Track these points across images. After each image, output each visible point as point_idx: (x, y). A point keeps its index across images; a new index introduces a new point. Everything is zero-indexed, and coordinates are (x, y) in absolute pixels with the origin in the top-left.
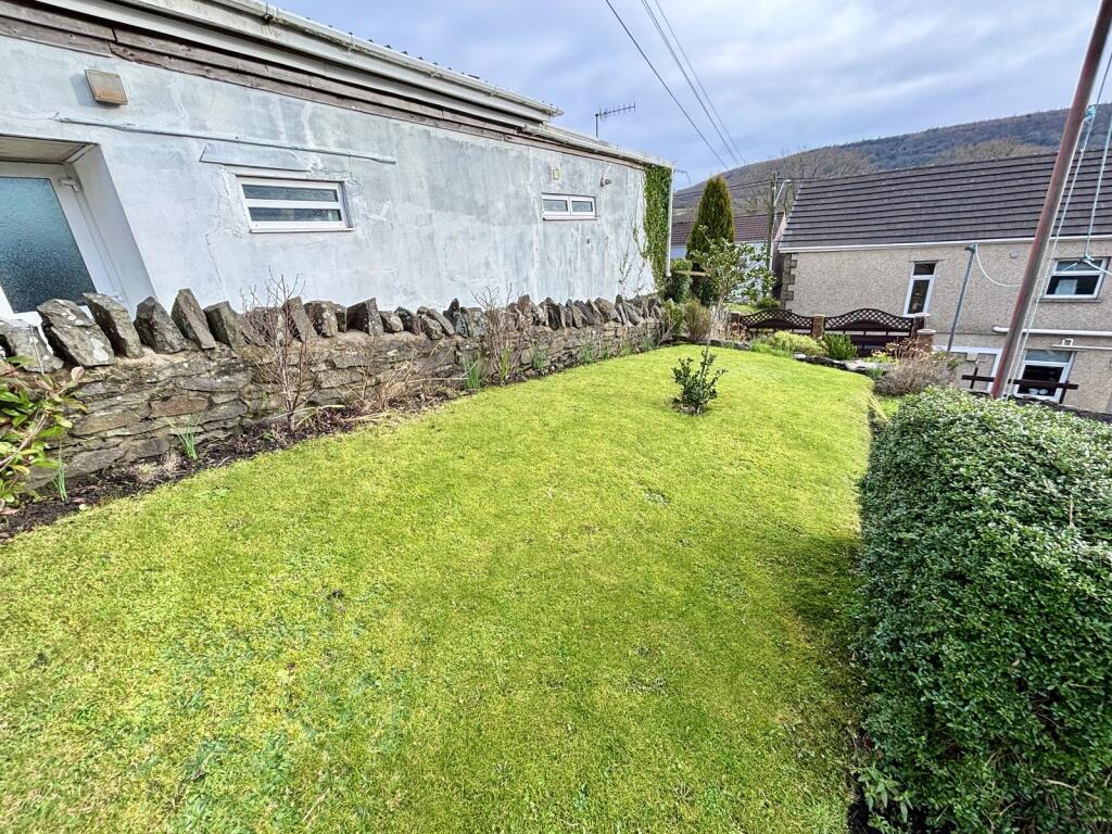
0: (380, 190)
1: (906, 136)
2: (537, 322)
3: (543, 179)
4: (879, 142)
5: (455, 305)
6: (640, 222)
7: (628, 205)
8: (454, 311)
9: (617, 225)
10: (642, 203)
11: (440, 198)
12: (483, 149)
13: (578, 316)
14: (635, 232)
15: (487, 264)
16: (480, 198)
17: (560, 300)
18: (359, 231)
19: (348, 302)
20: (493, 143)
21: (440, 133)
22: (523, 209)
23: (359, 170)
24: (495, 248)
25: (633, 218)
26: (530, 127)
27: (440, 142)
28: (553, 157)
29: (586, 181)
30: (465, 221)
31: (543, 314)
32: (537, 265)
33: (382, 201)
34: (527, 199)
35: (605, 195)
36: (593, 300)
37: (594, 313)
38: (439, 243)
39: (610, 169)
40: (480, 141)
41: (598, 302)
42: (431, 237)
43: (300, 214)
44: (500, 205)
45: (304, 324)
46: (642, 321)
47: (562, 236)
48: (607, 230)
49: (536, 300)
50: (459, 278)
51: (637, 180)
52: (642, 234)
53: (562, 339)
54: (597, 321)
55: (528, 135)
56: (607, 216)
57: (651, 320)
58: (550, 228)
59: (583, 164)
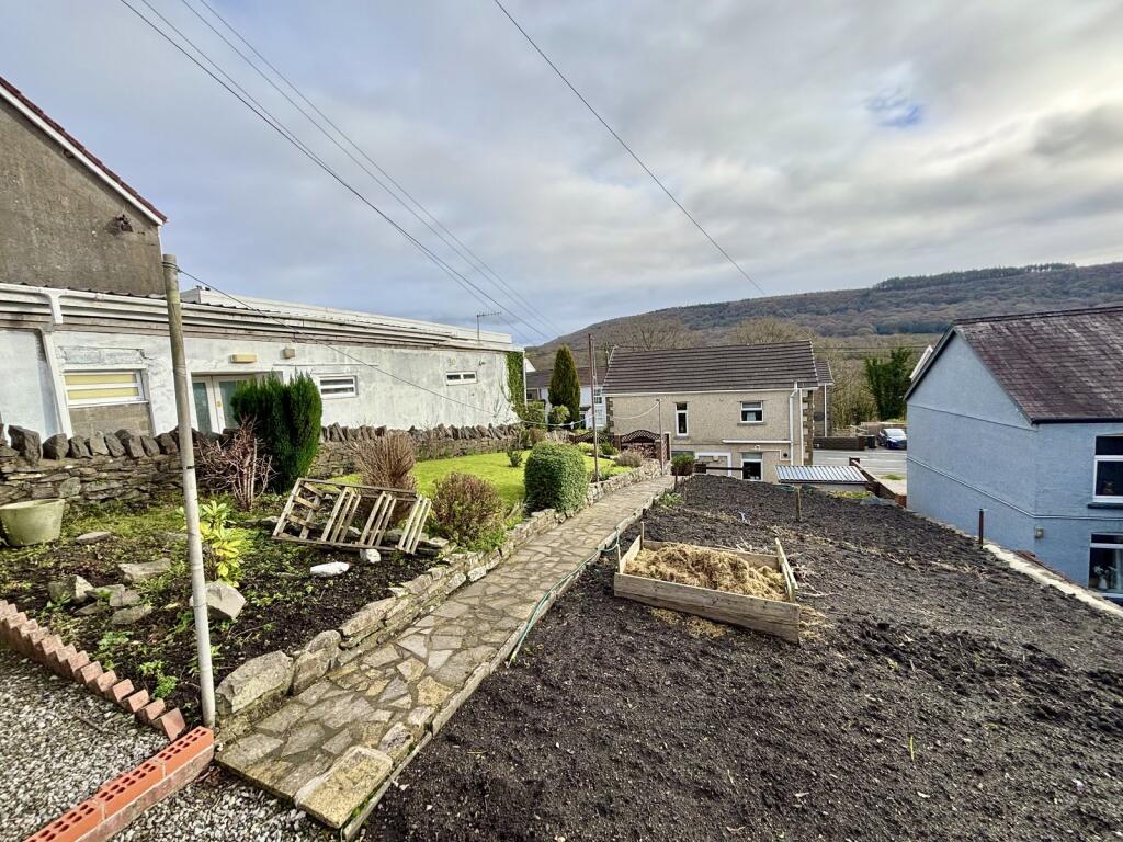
0: (371, 378)
1: (729, 303)
2: (447, 436)
3: (447, 365)
4: (711, 306)
5: (413, 428)
6: (505, 382)
7: (497, 373)
8: (412, 430)
9: (490, 385)
10: (506, 372)
11: (396, 379)
12: (417, 355)
13: (467, 434)
14: (502, 388)
15: (418, 409)
16: (415, 377)
17: (458, 426)
18: (361, 396)
19: (376, 426)
20: (421, 351)
21: (398, 350)
22: (437, 381)
23: (363, 370)
24: (422, 400)
25: (500, 380)
26: (440, 343)
27: (397, 354)
28: (452, 354)
29: (471, 364)
30: (408, 388)
31: (450, 433)
32: (444, 407)
33: (371, 382)
34: (439, 375)
35: (482, 370)
36: (475, 426)
37: (475, 433)
38: (395, 399)
39: (484, 357)
40: (415, 351)
41: (478, 427)
42: (391, 397)
43: (337, 390)
44: (425, 380)
45: (366, 434)
46: (504, 437)
47: (457, 393)
48: (484, 388)
49: (447, 426)
50: (404, 416)
51: (502, 361)
52: (507, 389)
53: (459, 444)
54: (478, 436)
55: (439, 346)
56: (484, 381)
57: (510, 437)
58: (450, 389)
59: (468, 355)
